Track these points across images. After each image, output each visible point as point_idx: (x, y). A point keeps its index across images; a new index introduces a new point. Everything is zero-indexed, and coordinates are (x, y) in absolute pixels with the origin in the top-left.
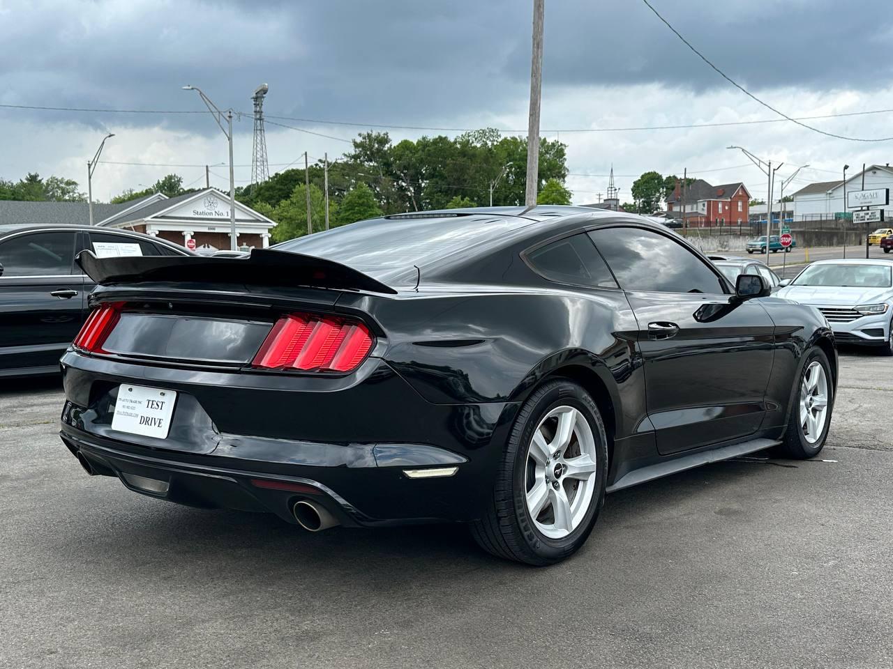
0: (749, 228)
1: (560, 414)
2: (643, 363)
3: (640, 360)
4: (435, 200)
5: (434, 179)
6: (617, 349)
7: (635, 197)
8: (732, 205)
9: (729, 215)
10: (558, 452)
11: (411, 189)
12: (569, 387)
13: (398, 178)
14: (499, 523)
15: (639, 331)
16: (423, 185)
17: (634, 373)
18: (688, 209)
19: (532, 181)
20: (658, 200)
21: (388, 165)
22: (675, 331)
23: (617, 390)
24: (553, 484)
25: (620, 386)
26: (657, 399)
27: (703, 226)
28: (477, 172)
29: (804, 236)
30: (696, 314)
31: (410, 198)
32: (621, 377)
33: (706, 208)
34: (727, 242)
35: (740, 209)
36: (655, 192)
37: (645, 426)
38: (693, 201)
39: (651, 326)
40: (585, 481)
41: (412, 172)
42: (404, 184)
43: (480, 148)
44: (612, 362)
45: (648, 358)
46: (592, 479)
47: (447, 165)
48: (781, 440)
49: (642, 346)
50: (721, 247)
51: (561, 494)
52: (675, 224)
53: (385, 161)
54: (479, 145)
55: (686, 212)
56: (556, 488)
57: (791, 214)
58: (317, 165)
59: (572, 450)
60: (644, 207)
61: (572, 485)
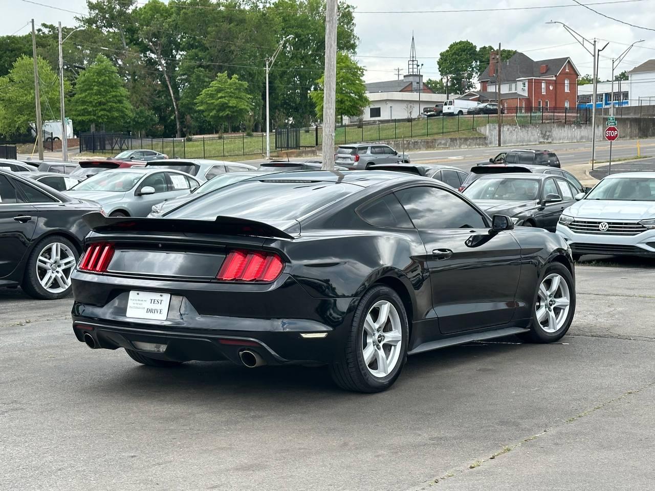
0: (575, 115)
1: (381, 305)
2: (429, 276)
3: (427, 274)
4: (194, 76)
5: (194, 50)
6: (412, 268)
7: (443, 72)
8: (558, 84)
9: (554, 96)
10: (380, 327)
11: (163, 62)
12: (385, 289)
13: (145, 49)
14: (348, 366)
15: (427, 255)
16: (178, 57)
17: (425, 283)
18: (505, 89)
19: (330, 90)
20: (470, 76)
21: (132, 31)
22: (450, 255)
23: (414, 294)
24: (377, 346)
25: (416, 291)
26: (439, 298)
27: (523, 111)
28: (247, 41)
29: (639, 125)
30: (467, 242)
31: (161, 74)
32: (418, 285)
33: (526, 88)
34: (550, 132)
35: (567, 90)
36: (467, 67)
37: (432, 314)
38: (512, 80)
39: (434, 252)
40: (395, 346)
41: (164, 40)
42: (153, 56)
43: (249, 11)
44: (410, 275)
45: (433, 272)
46: (399, 345)
47: (208, 33)
48: (529, 328)
49: (428, 264)
50: (544, 137)
51: (381, 353)
52: (490, 109)
53: (129, 26)
54: (247, 8)
55: (502, 92)
56: (379, 349)
57: (626, 95)
58: (39, 30)
59: (387, 327)
60: (453, 85)
61: (388, 347)
